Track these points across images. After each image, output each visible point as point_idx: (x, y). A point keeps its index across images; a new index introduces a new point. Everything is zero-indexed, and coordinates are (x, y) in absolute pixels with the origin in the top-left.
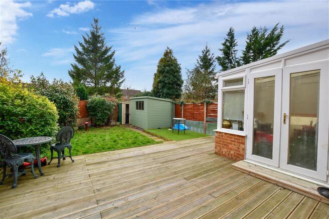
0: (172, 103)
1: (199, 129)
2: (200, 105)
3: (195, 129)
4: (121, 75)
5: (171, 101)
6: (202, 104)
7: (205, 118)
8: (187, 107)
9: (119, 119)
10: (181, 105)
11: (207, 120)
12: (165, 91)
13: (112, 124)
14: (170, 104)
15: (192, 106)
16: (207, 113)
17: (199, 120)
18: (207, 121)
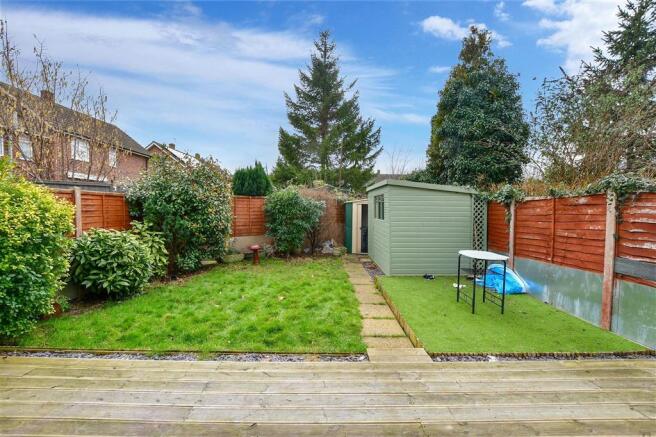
0: (477, 198)
1: (577, 303)
2: (582, 201)
3: (559, 298)
4: (372, 140)
5: (473, 191)
6: (597, 197)
7: (609, 260)
8: (531, 211)
9: (346, 241)
10: (508, 206)
11: (621, 270)
12: (459, 161)
13: (324, 251)
14: (468, 202)
15: (547, 209)
16: (618, 239)
17: (581, 265)
18: (616, 275)
